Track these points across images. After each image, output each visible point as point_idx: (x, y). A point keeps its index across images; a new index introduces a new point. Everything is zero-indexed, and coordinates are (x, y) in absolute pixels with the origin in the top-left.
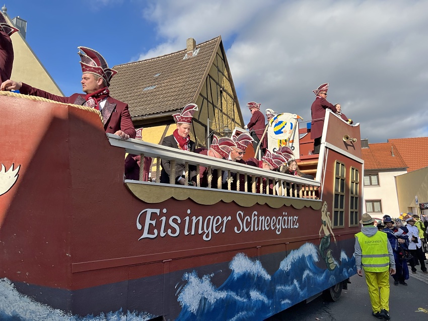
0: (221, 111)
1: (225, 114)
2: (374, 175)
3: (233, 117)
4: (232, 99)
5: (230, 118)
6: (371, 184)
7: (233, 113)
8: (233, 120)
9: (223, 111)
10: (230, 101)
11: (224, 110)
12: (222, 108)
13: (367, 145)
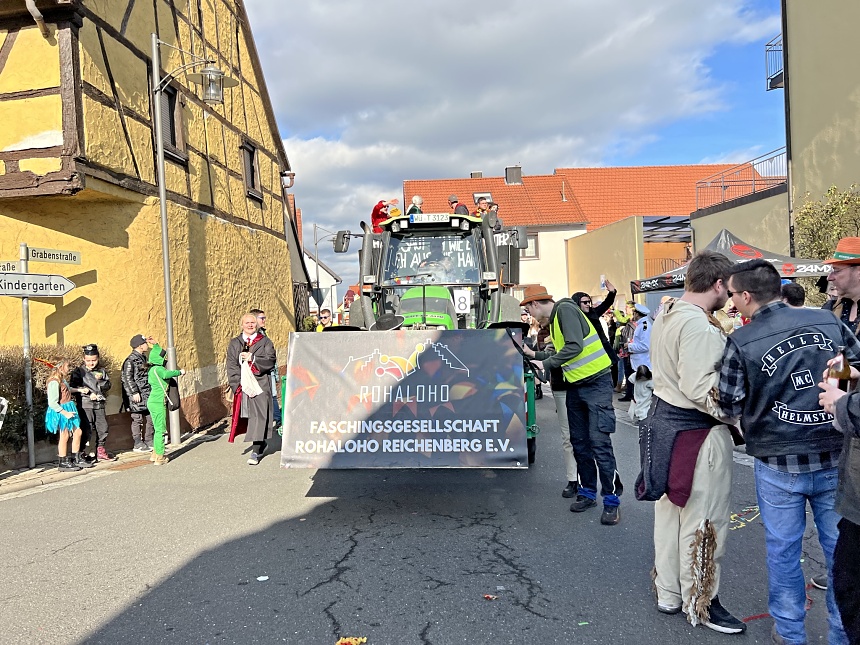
0: (200, 35)
1: (210, 46)
2: (531, 237)
3: (235, 63)
4: (232, 12)
5: (227, 64)
6: (523, 255)
7: (234, 51)
8: (236, 71)
9: (207, 36)
10: (227, 17)
11: (209, 35)
12: (201, 25)
13: (519, 178)
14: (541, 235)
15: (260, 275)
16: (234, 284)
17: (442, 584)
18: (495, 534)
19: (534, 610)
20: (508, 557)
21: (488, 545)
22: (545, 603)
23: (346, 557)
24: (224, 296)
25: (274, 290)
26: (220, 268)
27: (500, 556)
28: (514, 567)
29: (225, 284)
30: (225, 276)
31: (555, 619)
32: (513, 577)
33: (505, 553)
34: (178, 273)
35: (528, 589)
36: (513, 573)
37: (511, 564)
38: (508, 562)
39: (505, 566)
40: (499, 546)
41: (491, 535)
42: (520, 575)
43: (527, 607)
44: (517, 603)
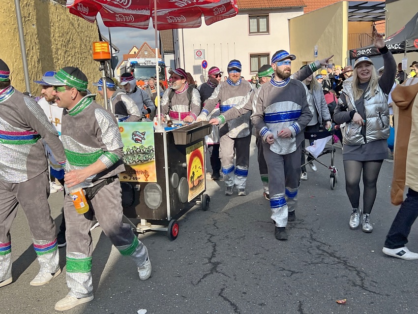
2: (263, 17)
6: (258, 31)
14: (271, 15)
15: (81, 47)
16: (65, 53)
17: (293, 272)
18: (311, 235)
19: (370, 290)
20: (329, 251)
21: (311, 243)
22: (374, 284)
23: (213, 255)
24: (59, 62)
25: (90, 57)
26: (55, 40)
27: (324, 251)
28: (338, 258)
29: (59, 53)
30: (59, 46)
31: (387, 295)
32: (341, 266)
33: (326, 248)
34: (28, 44)
35: (357, 274)
36: (339, 263)
37: (335, 257)
38: (331, 255)
39: (331, 258)
40: (319, 244)
41: (308, 236)
42: (345, 264)
43: (362, 287)
44: (355, 285)
